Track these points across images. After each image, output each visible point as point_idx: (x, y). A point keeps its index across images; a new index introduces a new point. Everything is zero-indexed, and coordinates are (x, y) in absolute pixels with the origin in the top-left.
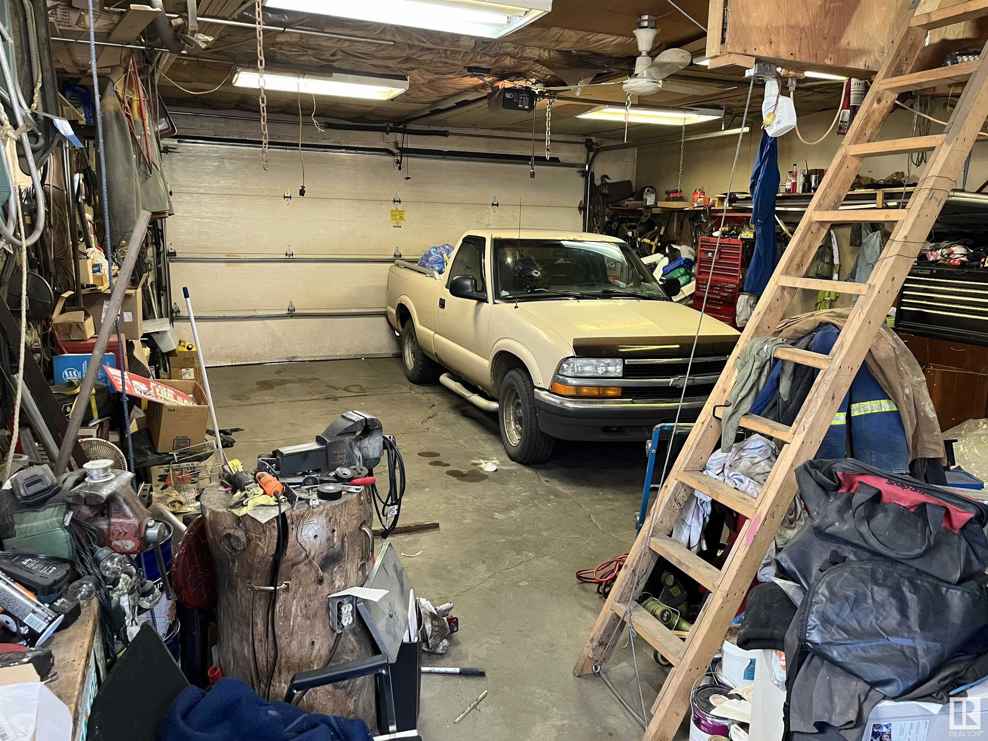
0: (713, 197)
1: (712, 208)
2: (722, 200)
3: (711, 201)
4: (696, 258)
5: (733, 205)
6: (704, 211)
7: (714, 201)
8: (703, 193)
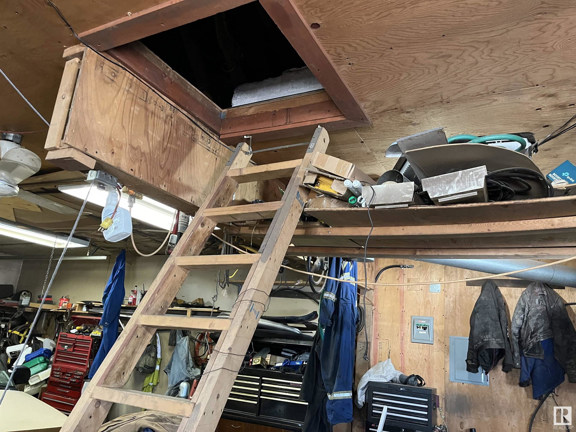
0: (75, 304)
1: (74, 311)
2: (81, 306)
3: (73, 306)
4: (54, 349)
5: (90, 310)
6: (66, 313)
7: (76, 306)
8: (68, 300)
